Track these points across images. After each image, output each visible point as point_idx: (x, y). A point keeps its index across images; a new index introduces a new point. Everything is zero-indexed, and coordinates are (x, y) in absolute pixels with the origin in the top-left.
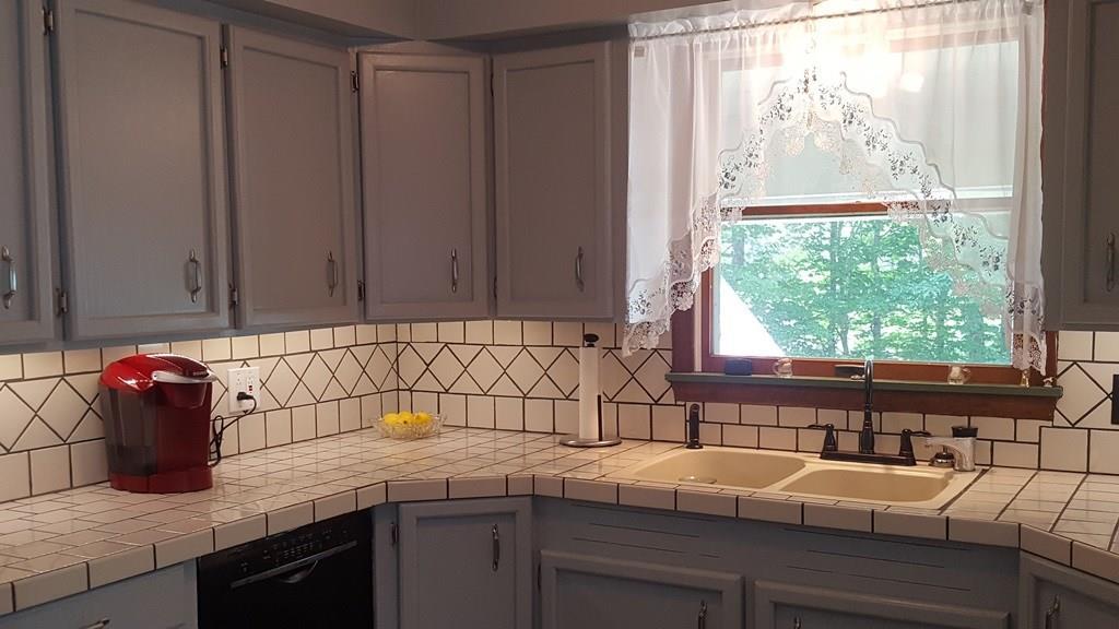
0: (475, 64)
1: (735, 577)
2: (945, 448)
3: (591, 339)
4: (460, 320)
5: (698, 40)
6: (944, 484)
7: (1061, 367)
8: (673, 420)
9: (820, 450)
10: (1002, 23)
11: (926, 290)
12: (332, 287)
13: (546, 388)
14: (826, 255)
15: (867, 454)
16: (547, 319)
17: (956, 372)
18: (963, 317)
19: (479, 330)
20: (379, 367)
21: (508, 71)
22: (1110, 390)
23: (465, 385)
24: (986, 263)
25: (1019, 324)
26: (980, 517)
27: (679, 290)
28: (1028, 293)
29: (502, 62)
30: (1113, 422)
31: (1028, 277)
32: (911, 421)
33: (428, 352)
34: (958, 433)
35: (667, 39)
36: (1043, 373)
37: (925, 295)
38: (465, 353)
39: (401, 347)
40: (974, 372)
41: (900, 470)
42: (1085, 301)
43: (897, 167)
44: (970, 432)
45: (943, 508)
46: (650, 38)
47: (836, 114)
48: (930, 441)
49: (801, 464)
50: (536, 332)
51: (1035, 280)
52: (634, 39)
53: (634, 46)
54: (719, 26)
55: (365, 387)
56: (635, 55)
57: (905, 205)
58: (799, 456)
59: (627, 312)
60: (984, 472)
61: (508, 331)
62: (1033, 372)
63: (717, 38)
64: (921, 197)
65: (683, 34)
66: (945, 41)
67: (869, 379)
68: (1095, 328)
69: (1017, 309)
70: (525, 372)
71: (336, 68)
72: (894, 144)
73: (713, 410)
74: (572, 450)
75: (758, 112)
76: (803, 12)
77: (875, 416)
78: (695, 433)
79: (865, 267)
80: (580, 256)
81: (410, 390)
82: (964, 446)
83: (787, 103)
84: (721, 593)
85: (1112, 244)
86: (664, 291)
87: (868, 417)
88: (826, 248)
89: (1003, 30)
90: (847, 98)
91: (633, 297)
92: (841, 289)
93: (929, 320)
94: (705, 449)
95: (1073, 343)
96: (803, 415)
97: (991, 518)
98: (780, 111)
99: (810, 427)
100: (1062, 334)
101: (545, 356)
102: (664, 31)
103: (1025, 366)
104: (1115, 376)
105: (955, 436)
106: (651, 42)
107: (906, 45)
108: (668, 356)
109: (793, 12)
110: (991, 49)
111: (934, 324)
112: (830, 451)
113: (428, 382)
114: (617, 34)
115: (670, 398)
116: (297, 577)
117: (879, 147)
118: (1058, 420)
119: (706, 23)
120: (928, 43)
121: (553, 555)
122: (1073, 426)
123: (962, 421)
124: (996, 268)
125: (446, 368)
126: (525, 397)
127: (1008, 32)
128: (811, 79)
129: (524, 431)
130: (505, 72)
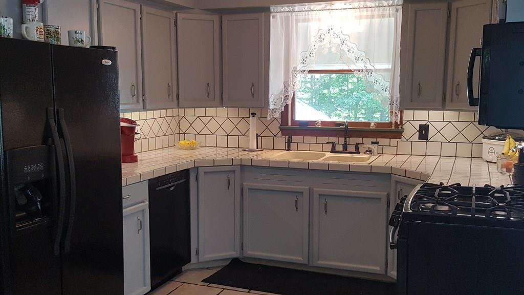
0: (216, 18)
1: (308, 187)
2: (369, 148)
3: (254, 114)
4: (203, 108)
5: (294, 14)
6: (369, 159)
7: (404, 122)
8: (281, 142)
9: (330, 150)
10: (390, 12)
11: (350, 101)
12: (169, 95)
13: (236, 132)
14: (309, 85)
15: (345, 150)
16: (236, 107)
17: (372, 124)
18: (365, 113)
19: (211, 111)
20: (174, 125)
21: (228, 21)
22: (418, 129)
23: (205, 131)
24: (383, 90)
25: (392, 108)
26: (381, 165)
27: (287, 97)
28: (395, 99)
29: (226, 18)
30: (419, 139)
31: (395, 94)
32: (359, 140)
33: (191, 120)
34: (373, 143)
35: (283, 13)
36: (399, 123)
37: (350, 104)
38: (206, 120)
39: (181, 118)
40: (378, 124)
41: (355, 156)
42: (412, 101)
43: (357, 59)
44: (377, 143)
45: (370, 164)
46: (278, 12)
47: (338, 41)
48: (365, 146)
49: (325, 155)
50: (232, 112)
51: (397, 95)
52: (272, 12)
53: (272, 15)
54: (301, 10)
55: (169, 132)
56: (273, 18)
57: (359, 71)
58: (323, 152)
59: (269, 105)
60: (380, 155)
61: (222, 111)
62: (396, 123)
63: (300, 14)
64: (364, 68)
65: (289, 12)
66: (372, 17)
67: (346, 127)
68: (414, 109)
69: (392, 104)
70: (228, 126)
71: (170, 19)
72: (356, 51)
73: (295, 139)
74: (247, 152)
75: (313, 40)
76: (328, 7)
77: (347, 139)
78: (289, 146)
79: (326, 91)
80: (253, 86)
81: (184, 133)
82: (374, 148)
83: (323, 37)
84: (302, 193)
85: (419, 84)
86: (282, 98)
87: (345, 139)
88: (309, 82)
89: (390, 14)
90: (342, 36)
91: (271, 100)
92: (316, 101)
93: (351, 115)
94: (292, 151)
95: (408, 114)
96: (324, 139)
97: (383, 165)
98: (321, 39)
99: (327, 143)
100: (405, 111)
101: (236, 121)
102: (282, 10)
103: (393, 121)
104: (420, 125)
105: (372, 144)
106: (278, 14)
107: (361, 17)
108: (280, 120)
109: (325, 7)
110: (386, 20)
111: (353, 117)
112: (333, 151)
113: (191, 130)
114: (267, 10)
115: (280, 134)
116: (172, 189)
117: (351, 52)
118: (403, 139)
119: (297, 8)
120: (367, 17)
121: (247, 184)
122: (407, 141)
123: (374, 140)
124: (386, 91)
125: (198, 125)
126: (228, 135)
127: (391, 15)
128: (331, 30)
129: (228, 147)
130: (226, 21)
